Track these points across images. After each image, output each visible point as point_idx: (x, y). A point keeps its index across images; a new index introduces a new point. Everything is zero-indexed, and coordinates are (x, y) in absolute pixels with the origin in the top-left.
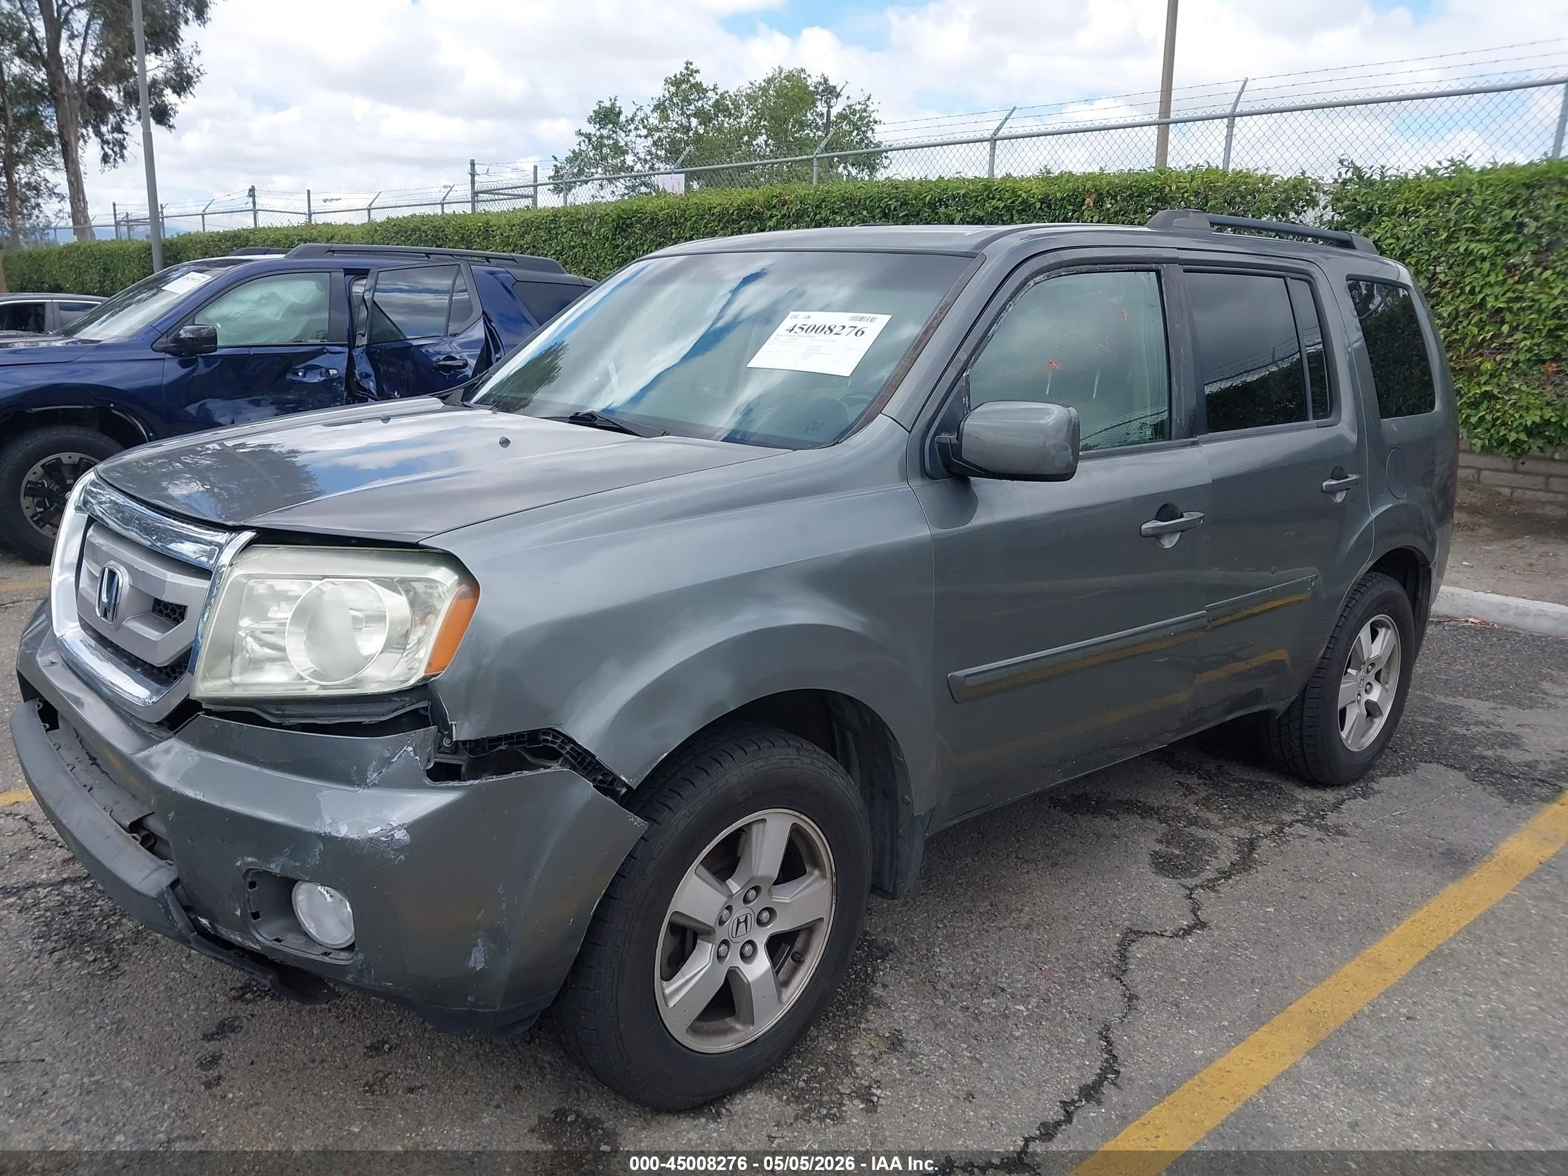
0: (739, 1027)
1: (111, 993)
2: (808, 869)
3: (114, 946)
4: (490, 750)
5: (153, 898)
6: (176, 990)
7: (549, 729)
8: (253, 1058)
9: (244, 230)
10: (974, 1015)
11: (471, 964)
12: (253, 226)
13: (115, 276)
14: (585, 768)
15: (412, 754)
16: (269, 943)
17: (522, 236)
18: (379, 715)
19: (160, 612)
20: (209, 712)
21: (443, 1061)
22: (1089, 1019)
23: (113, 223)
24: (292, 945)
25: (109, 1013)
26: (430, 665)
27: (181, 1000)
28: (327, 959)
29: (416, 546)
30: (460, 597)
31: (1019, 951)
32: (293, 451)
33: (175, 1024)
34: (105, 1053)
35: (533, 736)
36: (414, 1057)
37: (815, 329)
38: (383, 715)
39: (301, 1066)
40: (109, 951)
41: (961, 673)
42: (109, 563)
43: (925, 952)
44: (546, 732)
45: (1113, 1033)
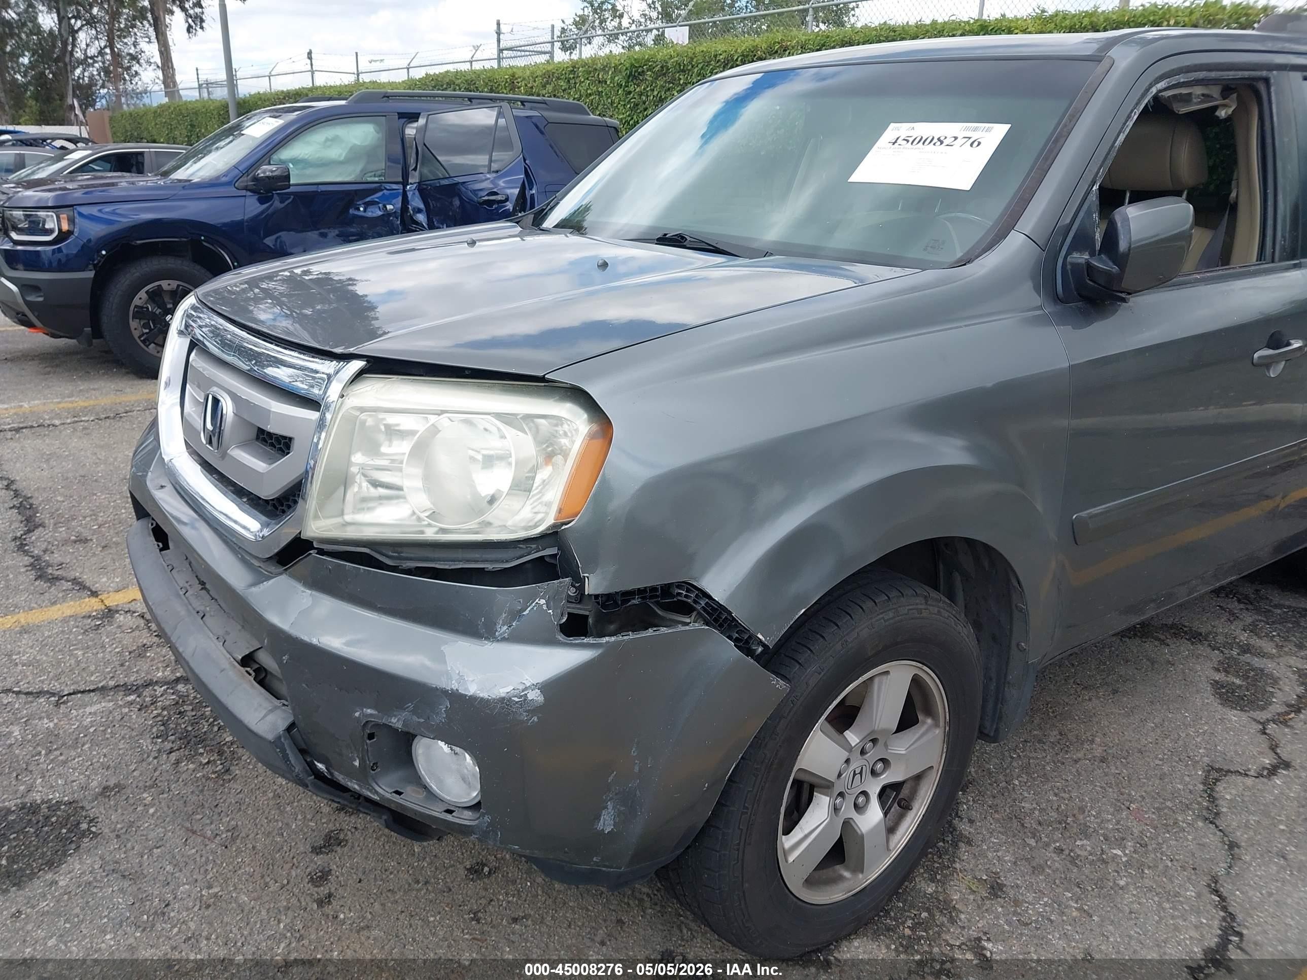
0: (847, 874)
1: (225, 797)
2: (920, 717)
3: (225, 748)
4: (622, 604)
5: (270, 742)
6: (283, 798)
7: (684, 582)
8: (360, 875)
9: (303, 88)
10: (1069, 858)
11: (600, 826)
12: (311, 85)
13: (200, 131)
14: (721, 626)
15: (545, 607)
16: (388, 796)
17: (544, 86)
18: (503, 562)
19: (264, 441)
20: (321, 552)
21: (543, 888)
22: (1194, 869)
23: (197, 86)
24: (412, 800)
25: (224, 820)
26: (560, 511)
27: (288, 808)
28: (449, 817)
29: (542, 379)
30: (592, 436)
31: (1101, 787)
32: (350, 279)
33: (285, 834)
34: (222, 863)
35: (666, 589)
36: (514, 882)
37: (922, 141)
38: (507, 561)
39: (407, 886)
40: (221, 753)
41: (1084, 514)
42: (211, 390)
43: (1004, 784)
44: (680, 585)
45: (1223, 886)
